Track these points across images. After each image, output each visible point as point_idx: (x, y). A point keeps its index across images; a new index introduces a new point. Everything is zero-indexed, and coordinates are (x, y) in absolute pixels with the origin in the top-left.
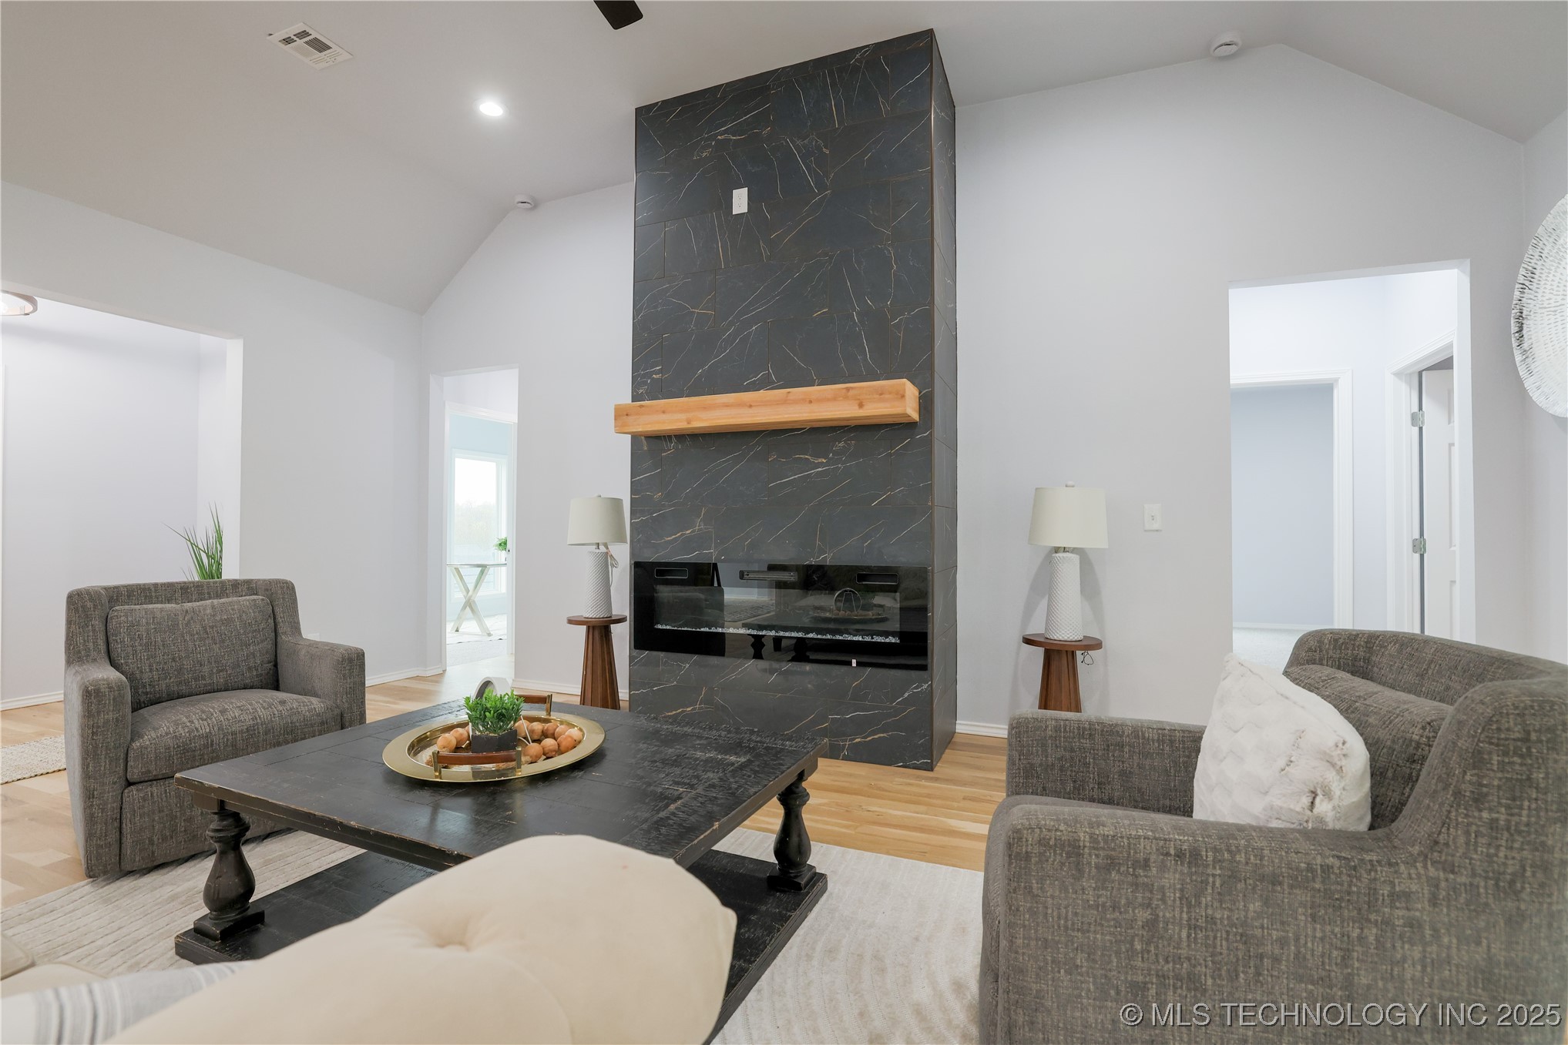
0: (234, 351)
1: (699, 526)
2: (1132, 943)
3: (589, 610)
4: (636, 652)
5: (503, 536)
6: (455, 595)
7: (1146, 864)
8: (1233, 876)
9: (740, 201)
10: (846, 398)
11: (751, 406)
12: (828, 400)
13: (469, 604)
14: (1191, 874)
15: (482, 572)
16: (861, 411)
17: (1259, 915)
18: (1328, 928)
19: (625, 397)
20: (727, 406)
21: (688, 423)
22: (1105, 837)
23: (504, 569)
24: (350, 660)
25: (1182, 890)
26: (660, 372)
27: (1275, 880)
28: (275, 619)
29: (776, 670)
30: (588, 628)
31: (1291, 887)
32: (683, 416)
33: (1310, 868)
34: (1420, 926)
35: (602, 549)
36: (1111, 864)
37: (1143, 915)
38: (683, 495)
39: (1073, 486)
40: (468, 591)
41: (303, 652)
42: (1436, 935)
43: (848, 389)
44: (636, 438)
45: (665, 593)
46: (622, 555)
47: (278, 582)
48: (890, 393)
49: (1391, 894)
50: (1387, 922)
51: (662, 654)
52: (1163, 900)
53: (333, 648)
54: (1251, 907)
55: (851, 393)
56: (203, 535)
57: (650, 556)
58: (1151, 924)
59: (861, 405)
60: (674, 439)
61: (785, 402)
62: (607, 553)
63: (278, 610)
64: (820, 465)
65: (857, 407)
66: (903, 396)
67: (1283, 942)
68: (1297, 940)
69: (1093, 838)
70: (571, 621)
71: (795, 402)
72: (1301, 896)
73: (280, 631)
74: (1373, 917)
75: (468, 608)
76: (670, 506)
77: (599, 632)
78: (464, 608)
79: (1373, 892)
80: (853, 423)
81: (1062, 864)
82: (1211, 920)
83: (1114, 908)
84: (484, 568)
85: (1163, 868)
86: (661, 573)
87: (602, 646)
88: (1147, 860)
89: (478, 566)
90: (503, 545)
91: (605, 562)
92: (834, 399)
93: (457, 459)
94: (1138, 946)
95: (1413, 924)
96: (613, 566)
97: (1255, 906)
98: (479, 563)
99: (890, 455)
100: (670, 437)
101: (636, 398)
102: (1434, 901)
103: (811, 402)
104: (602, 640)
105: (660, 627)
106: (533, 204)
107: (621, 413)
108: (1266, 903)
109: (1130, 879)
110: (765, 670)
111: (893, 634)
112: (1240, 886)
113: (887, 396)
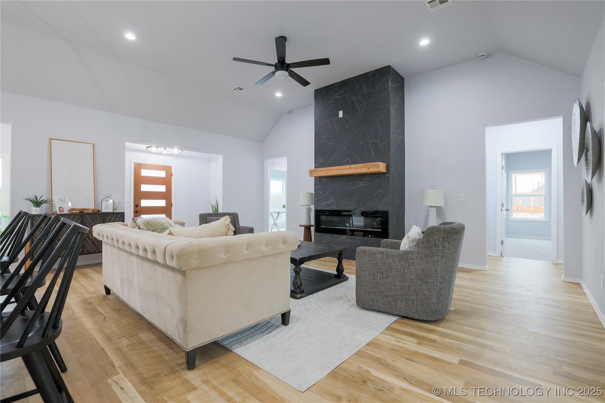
0: (221, 158)
1: (331, 200)
2: (373, 266)
3: (305, 223)
4: (316, 233)
5: (284, 204)
6: (271, 221)
7: (375, 254)
8: (388, 256)
9: (341, 114)
10: (365, 167)
11: (342, 170)
12: (361, 168)
13: (275, 224)
14: (382, 255)
15: (278, 214)
16: (369, 170)
17: (391, 262)
18: (401, 264)
19: (313, 167)
20: (336, 169)
21: (327, 174)
22: (370, 250)
23: (285, 213)
24: (251, 230)
25: (380, 258)
26: (321, 160)
27: (394, 256)
28: (235, 221)
29: (350, 238)
30: (305, 227)
31: (396, 257)
32: (326, 172)
33: (399, 254)
34: (414, 263)
35: (309, 207)
36: (370, 254)
37: (375, 262)
38: (327, 192)
39: (434, 189)
40: (274, 220)
41: (241, 228)
42: (416, 265)
43: (365, 165)
44: (315, 178)
45: (323, 218)
46: (313, 207)
47: (235, 213)
48: (376, 166)
49: (410, 258)
50: (410, 262)
51: (322, 234)
52: (378, 260)
53: (247, 227)
54: (390, 260)
55: (366, 166)
56: (214, 203)
57: (319, 208)
58: (376, 263)
59: (368, 169)
60: (325, 177)
61: (350, 168)
62: (310, 208)
63: (235, 219)
64: (361, 184)
65: (367, 170)
66: (379, 167)
67: (395, 266)
68: (397, 265)
69: (368, 250)
70: (300, 226)
71: (353, 168)
72: (398, 258)
73: (236, 224)
74: (408, 262)
75: (274, 225)
76: (324, 195)
77: (308, 228)
78: (273, 225)
79: (408, 258)
80: (369, 173)
81: (363, 254)
82: (385, 263)
83: (371, 261)
84: (279, 213)
85: (378, 254)
86: (322, 213)
87: (308, 233)
88: (375, 253)
89: (277, 212)
90: (284, 206)
91: (309, 210)
92: (362, 167)
93: (271, 180)
94: (374, 267)
95: (413, 263)
96: (311, 211)
97: (391, 260)
98: (278, 211)
99: (379, 181)
100: (324, 177)
101: (315, 167)
102: (416, 259)
103: (356, 168)
104: (308, 231)
105: (321, 226)
106: (290, 112)
107: (311, 172)
108: (392, 259)
109: (373, 256)
110: (347, 238)
111: (380, 229)
112: (389, 257)
113: (375, 166)
